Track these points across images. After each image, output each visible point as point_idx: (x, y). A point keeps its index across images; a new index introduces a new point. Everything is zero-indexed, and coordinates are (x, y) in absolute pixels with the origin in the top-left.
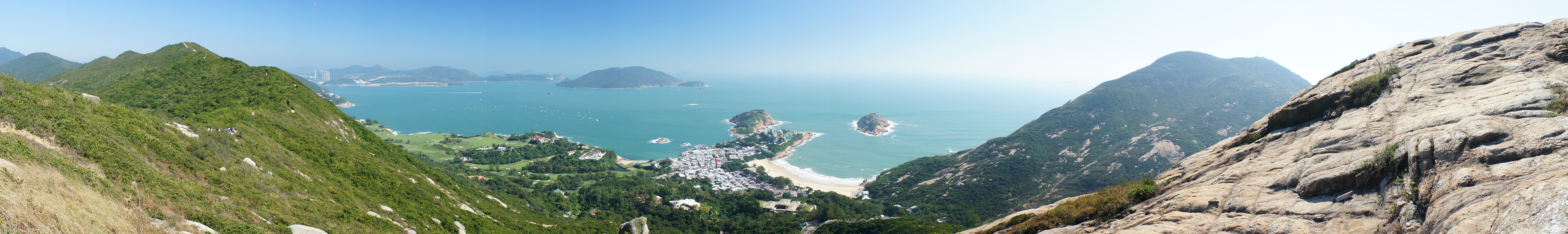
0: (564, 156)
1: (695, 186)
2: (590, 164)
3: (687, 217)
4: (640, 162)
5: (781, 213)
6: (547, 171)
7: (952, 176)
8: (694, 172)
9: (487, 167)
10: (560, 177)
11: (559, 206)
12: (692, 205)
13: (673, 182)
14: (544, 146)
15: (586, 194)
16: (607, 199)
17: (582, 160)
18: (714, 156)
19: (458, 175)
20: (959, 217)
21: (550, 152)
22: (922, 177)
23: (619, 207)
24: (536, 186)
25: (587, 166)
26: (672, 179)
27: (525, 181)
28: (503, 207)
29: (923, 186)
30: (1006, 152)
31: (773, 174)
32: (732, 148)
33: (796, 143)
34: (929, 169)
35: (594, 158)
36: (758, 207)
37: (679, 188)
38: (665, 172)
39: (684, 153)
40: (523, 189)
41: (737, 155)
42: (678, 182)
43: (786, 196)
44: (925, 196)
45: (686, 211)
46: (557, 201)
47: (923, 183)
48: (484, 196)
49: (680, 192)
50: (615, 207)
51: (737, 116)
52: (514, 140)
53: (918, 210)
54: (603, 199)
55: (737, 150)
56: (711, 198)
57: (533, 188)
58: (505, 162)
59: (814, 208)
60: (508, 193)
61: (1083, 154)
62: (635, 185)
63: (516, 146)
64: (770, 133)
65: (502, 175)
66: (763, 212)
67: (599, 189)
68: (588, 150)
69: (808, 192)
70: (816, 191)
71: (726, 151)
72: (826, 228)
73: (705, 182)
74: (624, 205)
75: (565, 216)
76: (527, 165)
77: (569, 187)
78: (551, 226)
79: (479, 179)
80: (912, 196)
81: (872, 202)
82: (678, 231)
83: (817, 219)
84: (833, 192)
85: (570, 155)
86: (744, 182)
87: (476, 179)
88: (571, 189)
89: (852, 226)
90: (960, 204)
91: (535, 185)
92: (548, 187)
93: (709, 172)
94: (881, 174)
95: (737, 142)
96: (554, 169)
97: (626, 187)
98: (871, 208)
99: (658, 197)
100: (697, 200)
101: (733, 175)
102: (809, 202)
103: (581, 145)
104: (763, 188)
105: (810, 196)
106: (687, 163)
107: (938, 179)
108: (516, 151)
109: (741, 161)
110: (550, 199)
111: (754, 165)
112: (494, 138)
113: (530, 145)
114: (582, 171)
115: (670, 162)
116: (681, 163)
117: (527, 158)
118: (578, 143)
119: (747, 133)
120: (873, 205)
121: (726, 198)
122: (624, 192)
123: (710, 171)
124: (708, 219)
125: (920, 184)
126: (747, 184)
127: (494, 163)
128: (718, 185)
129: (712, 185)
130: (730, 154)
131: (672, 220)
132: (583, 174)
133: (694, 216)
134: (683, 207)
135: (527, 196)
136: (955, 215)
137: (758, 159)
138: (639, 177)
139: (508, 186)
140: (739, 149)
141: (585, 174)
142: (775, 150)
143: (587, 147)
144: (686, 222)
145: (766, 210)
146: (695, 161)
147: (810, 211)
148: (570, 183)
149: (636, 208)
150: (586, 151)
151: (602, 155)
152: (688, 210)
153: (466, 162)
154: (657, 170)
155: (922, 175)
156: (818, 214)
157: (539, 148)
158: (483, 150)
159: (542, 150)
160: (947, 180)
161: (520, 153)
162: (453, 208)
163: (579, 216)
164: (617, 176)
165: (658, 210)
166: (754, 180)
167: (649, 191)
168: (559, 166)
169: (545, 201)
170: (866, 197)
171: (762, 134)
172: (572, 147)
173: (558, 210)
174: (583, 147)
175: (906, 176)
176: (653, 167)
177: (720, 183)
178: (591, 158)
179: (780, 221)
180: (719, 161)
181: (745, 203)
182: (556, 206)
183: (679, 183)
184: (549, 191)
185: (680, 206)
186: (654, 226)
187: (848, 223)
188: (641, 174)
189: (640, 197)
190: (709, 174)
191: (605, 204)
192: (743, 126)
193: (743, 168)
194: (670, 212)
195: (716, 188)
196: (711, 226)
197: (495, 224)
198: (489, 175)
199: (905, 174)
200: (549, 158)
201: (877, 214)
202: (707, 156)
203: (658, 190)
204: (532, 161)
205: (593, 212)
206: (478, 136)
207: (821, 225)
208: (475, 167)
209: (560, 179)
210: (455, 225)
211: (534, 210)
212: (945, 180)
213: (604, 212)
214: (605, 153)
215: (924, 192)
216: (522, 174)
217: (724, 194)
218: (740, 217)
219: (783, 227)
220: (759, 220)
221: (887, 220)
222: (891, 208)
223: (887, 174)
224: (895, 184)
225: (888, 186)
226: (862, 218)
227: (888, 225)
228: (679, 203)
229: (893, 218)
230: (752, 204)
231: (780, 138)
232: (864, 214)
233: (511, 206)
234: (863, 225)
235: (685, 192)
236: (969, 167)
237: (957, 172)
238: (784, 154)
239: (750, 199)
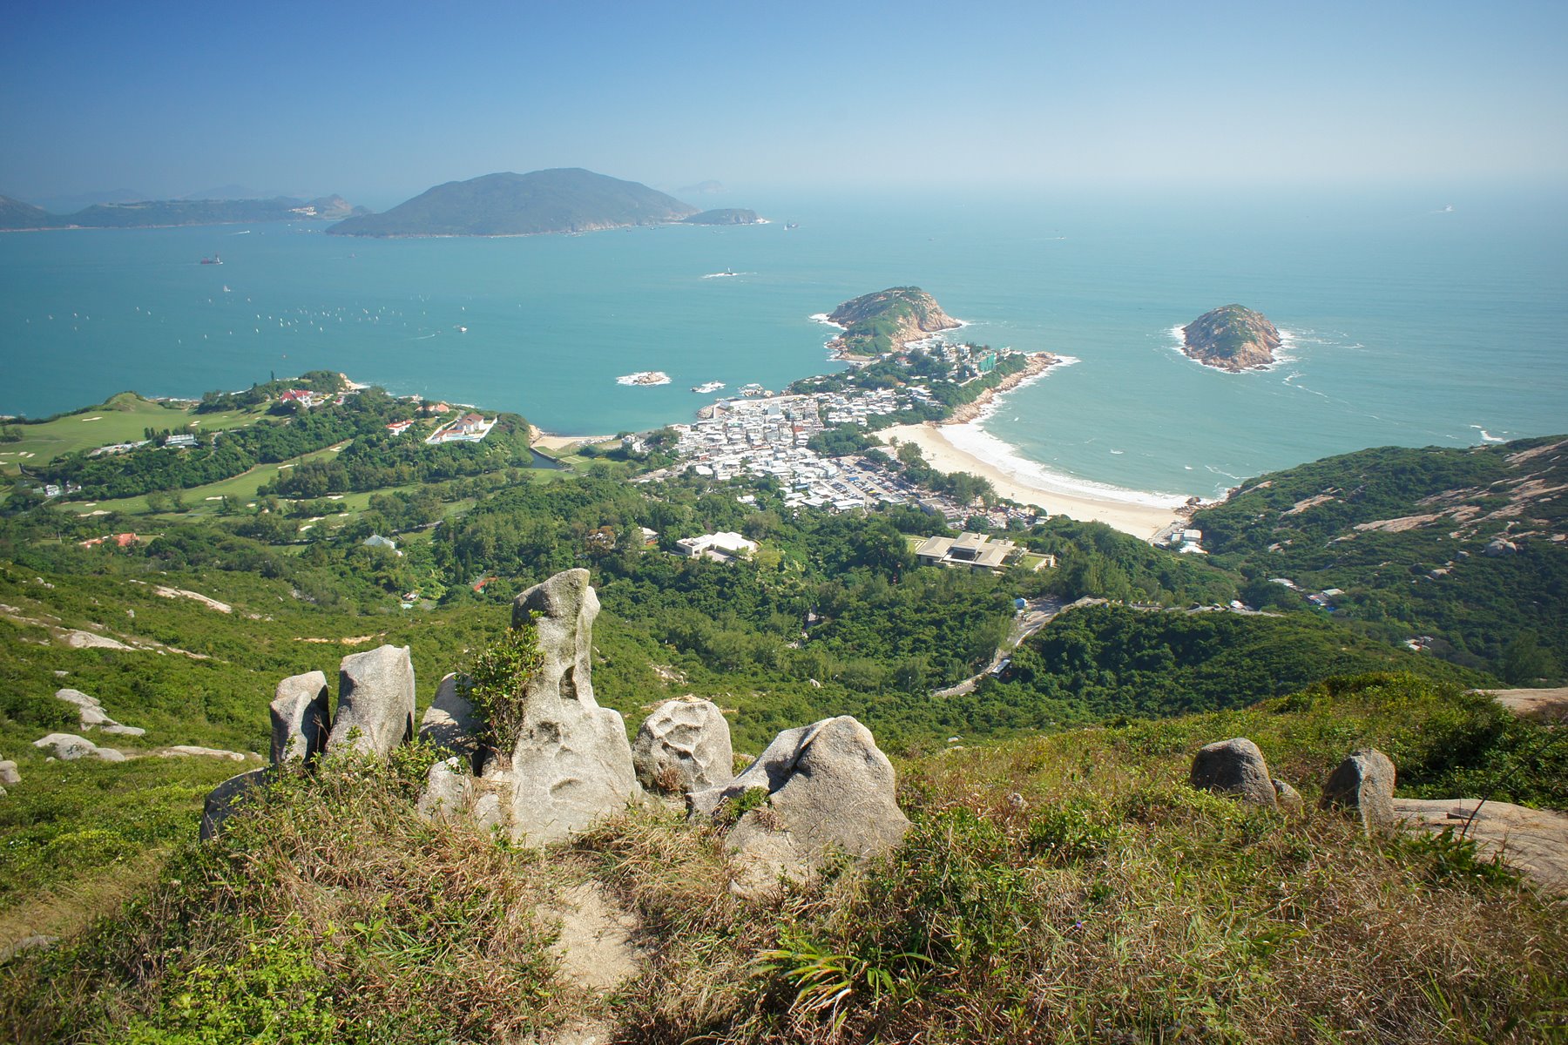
0: (379, 439)
1: (739, 499)
2: (458, 454)
3: (721, 581)
4: (594, 440)
5: (959, 571)
6: (335, 486)
7: (1477, 515)
8: (735, 460)
9: (140, 503)
10: (375, 501)
11: (384, 581)
12: (734, 549)
13: (684, 491)
14: (316, 416)
15: (456, 538)
16: (512, 547)
17: (433, 447)
18: (787, 417)
20: (1481, 644)
21: (335, 431)
22: (1370, 508)
23: (547, 564)
24: (313, 537)
25: (451, 462)
26: (682, 481)
27: (272, 528)
28: (218, 614)
29: (1372, 535)
31: (943, 464)
32: (835, 392)
33: (1006, 383)
34: (1398, 486)
35: (466, 438)
36: (902, 552)
37: (697, 505)
38: (662, 465)
39: (707, 411)
40: (272, 551)
41: (849, 412)
42: (694, 489)
43: (974, 526)
44: (1373, 563)
45: (718, 564)
46: (377, 567)
47: (1373, 525)
48: (149, 592)
49: (700, 514)
50: (537, 566)
51: (848, 306)
52: (217, 408)
53: (1344, 601)
54: (500, 547)
55: (849, 399)
56: (783, 529)
57: (301, 543)
58: (198, 480)
59: (1048, 563)
60: (228, 568)
62: (585, 502)
63: (227, 428)
64: (938, 352)
65: (196, 521)
66: (917, 565)
67: (487, 521)
68: (448, 415)
69: (1032, 519)
70: (1055, 518)
71: (821, 402)
72: (1077, 619)
73: (766, 485)
74: (560, 558)
75: (406, 606)
76: (272, 479)
77: (403, 525)
78: (368, 638)
79: (122, 544)
80: (1333, 559)
81: (1210, 562)
82: (701, 616)
83: (1056, 593)
84: (1102, 524)
85: (396, 433)
86: (869, 485)
87: (111, 548)
88: (409, 529)
89: (1150, 620)
90: (1492, 608)
91: (308, 533)
92: (343, 532)
93: (776, 459)
94: (1245, 486)
95: (850, 378)
96: (355, 479)
97: (560, 510)
98: (1203, 580)
99: (647, 532)
100: (748, 532)
101: (839, 465)
102: (1033, 546)
103: (425, 404)
104: (917, 502)
105: (1037, 531)
106: (716, 437)
107: (1430, 518)
108: (229, 443)
109: (860, 428)
110: (356, 564)
111: (893, 441)
112: (146, 411)
113: (272, 419)
114: (436, 476)
115: (674, 437)
116: (700, 438)
117: (268, 458)
118: (416, 398)
119: (877, 350)
120: (1210, 571)
121: (822, 527)
122: (556, 524)
123: (779, 455)
124: (777, 583)
125: (1362, 526)
126: (878, 490)
127: (162, 488)
128: (801, 494)
129: (784, 493)
130: (831, 409)
131: (686, 590)
132: (440, 484)
133: (741, 575)
134: (710, 553)
135: (286, 568)
136: (1466, 637)
137: (904, 422)
138: (596, 480)
139: (224, 548)
140: (855, 395)
141: (447, 485)
142: (949, 401)
143: (443, 408)
144: (721, 594)
145: (924, 560)
146: (737, 430)
147: (1036, 569)
148: (405, 514)
149: (593, 564)
150: (443, 418)
151: (486, 427)
152: (722, 561)
153: (60, 500)
154: (639, 459)
155: (1372, 500)
156: (1057, 579)
157: (302, 425)
158: (117, 454)
159: (311, 430)
160: (1455, 526)
161: (243, 446)
162: (41, 654)
163: (442, 601)
164: (536, 483)
165: (648, 566)
166: (892, 481)
167: (622, 516)
168: (370, 468)
169: (342, 574)
170: (1192, 547)
172: (398, 410)
173: (383, 592)
174: (432, 409)
175: (1318, 500)
176: (629, 452)
177: (806, 489)
178: (459, 437)
179: (957, 591)
180: (802, 429)
181: (870, 539)
182: (377, 581)
183: (697, 493)
184: (350, 545)
185: (701, 554)
186: (641, 607)
187: (1135, 612)
188: (599, 473)
189: (601, 535)
190: (775, 463)
191: (508, 560)
192: (865, 333)
193: (865, 446)
194: (681, 569)
195: (794, 501)
196: (785, 601)
197: (199, 669)
198: (151, 528)
199: (1317, 493)
200: (336, 449)
201: (1220, 598)
202: (768, 417)
203: (646, 514)
204: (287, 466)
205: (478, 583)
206: (86, 410)
207: (1064, 609)
208: (98, 510)
209: (379, 505)
210: (59, 702)
211: (314, 606)
212: (1446, 525)
213: (506, 583)
214: (495, 421)
215: (1373, 552)
216: (261, 509)
217: (816, 518)
218: (859, 577)
219: (965, 607)
220: (904, 587)
221: (1247, 617)
222: (1263, 586)
223: (1260, 486)
224: (1286, 518)
225: (1257, 525)
226: (1176, 602)
227: (1250, 632)
228: (701, 544)
229: (1266, 614)
230: (886, 545)
231: (965, 368)
232: (1183, 594)
233: (242, 606)
234: (1179, 622)
235: (715, 515)
236: (1543, 496)
237: (1496, 507)
238: (974, 410)
239: (881, 530)
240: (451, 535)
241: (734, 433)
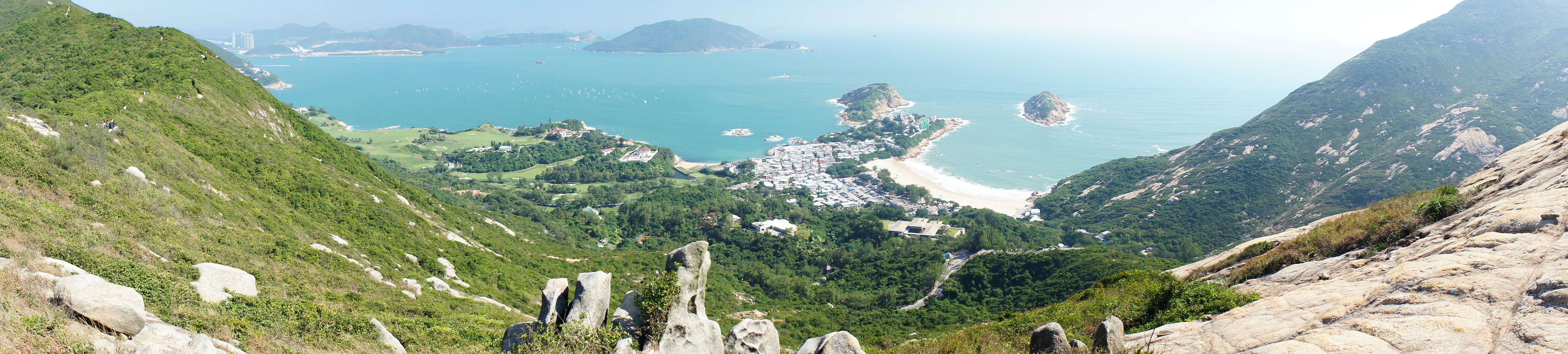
0: (597, 157)
1: (788, 201)
2: (636, 168)
3: (776, 247)
4: (709, 165)
5: (913, 239)
6: (572, 179)
7: (1162, 187)
8: (786, 179)
9: (483, 176)
10: (591, 189)
11: (590, 231)
12: (784, 229)
13: (757, 195)
14: (567, 142)
15: (630, 213)
16: (659, 221)
17: (623, 163)
18: (815, 155)
19: (441, 189)
20: (1172, 247)
21: (576, 151)
22: (1117, 189)
23: (679, 231)
24: (558, 204)
25: (632, 172)
26: (756, 190)
27: (540, 197)
28: (509, 236)
29: (1120, 202)
30: (1238, 150)
31: (902, 180)
32: (841, 142)
33: (935, 134)
34: (1128, 177)
35: (641, 160)
36: (881, 230)
37: (764, 203)
38: (745, 180)
39: (771, 151)
40: (538, 208)
41: (850, 153)
42: (762, 194)
43: (921, 214)
44: (1121, 216)
45: (774, 237)
46: (588, 223)
47: (1119, 197)
48: (482, 220)
49: (765, 208)
50: (673, 232)
51: (848, 95)
52: (523, 134)
53: (1111, 237)
54: (653, 220)
55: (849, 146)
56: (812, 218)
57: (552, 206)
58: (510, 169)
59: (962, 232)
60: (517, 214)
61: (1348, 151)
62: (701, 199)
63: (526, 144)
64: (898, 118)
65: (506, 188)
66: (889, 237)
67: (647, 205)
68: (633, 147)
69: (952, 209)
70: (964, 207)
71: (834, 147)
72: (979, 262)
73: (803, 193)
74: (686, 229)
75: (600, 246)
76: (543, 172)
77: (604, 203)
78: (579, 260)
79: (474, 195)
80: (1104, 216)
81: (1046, 225)
82: (763, 265)
83: (967, 248)
84: (988, 209)
85: (605, 154)
86: (861, 193)
87: (469, 195)
88: (606, 205)
89: (1017, 259)
90: (1173, 229)
91: (557, 201)
92: (573, 203)
93: (809, 179)
94: (1059, 184)
95: (850, 134)
96: (582, 176)
97: (688, 202)
98: (1043, 235)
99: (735, 217)
100: (792, 220)
101: (844, 182)
102: (953, 224)
103: (621, 140)
104: (889, 202)
105: (955, 215)
106: (775, 166)
107: (1143, 191)
108: (526, 152)
109: (856, 162)
110: (578, 221)
111: (875, 168)
112: (493, 133)
113: (547, 142)
114: (623, 179)
115: (753, 165)
116: (767, 166)
117: (542, 162)
118: (617, 137)
119: (864, 119)
120: (1046, 230)
121: (835, 217)
122: (685, 210)
123: (810, 177)
124: (808, 248)
125: (1114, 198)
126: (865, 196)
127: (494, 171)
128: (822, 199)
129: (813, 197)
130: (839, 151)
131: (756, 251)
132: (625, 183)
133: (788, 243)
134: (770, 231)
135: (544, 218)
136: (1165, 245)
137: (880, 158)
138: (708, 187)
139: (517, 204)
140: (853, 143)
141: (628, 184)
142: (906, 145)
143: (630, 143)
144: (775, 254)
145: (893, 234)
146: (787, 162)
147: (955, 236)
148: (605, 197)
149: (704, 233)
150: (630, 148)
151: (651, 154)
152: (777, 235)
153: (453, 170)
154: (733, 176)
155: (1118, 185)
156: (967, 241)
157: (561, 146)
158: (479, 152)
159: (564, 149)
160: (1153, 193)
161: (532, 154)
162: (436, 239)
163: (619, 246)
164: (675, 186)
165: (735, 236)
166: (875, 190)
167: (722, 207)
168: (590, 171)
169: (570, 225)
170: (1036, 218)
171: (885, 121)
172: (608, 142)
173: (589, 237)
174: (624, 143)
175: (1094, 187)
176: (728, 173)
177: (826, 196)
178: (637, 159)
179: (913, 250)
180: (823, 162)
181: (861, 224)
182: (587, 231)
183: (764, 196)
184: (576, 210)
185: (765, 231)
186: (729, 259)
187: (1010, 255)
188: (710, 183)
189: (709, 217)
190: (808, 181)
191: (657, 227)
192: (858, 109)
193: (858, 172)
194: (753, 239)
195: (818, 202)
196: (812, 258)
197: (498, 261)
198: (487, 189)
199: (1093, 184)
200: (575, 160)
201: (1053, 243)
202: (804, 156)
203: (735, 207)
204: (551, 166)
205: (640, 238)
206: (470, 130)
207: (972, 257)
208: (466, 177)
209: (593, 191)
210: (438, 263)
211: (554, 239)
212: (1150, 193)
213: (655, 240)
214: (657, 151)
215: (1121, 210)
216: (536, 186)
217: (831, 212)
218: (855, 245)
219: (917, 259)
220: (882, 249)
221: (1066, 251)
222: (1073, 234)
223: (1066, 183)
224: (1080, 198)
225: (1067, 203)
226: (1030, 248)
227: (1069, 258)
228: (765, 225)
229: (1075, 248)
230: (872, 226)
231: (912, 128)
232: (1033, 243)
233: (521, 233)
234: (1033, 258)
235: (774, 209)
236: (1184, 174)
237: (1169, 181)
238: (918, 151)
239: (869, 218)
240: (628, 211)
241: (786, 164)
